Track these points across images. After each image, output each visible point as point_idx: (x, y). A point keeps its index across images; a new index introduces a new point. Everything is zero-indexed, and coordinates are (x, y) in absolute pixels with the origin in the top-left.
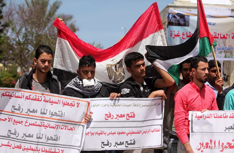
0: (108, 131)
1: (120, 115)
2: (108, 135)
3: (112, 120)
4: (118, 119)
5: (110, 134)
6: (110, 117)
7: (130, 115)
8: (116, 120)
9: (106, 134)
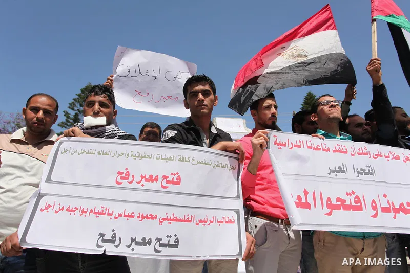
0: (117, 209)
1: (147, 177)
2: (116, 218)
3: (132, 186)
4: (143, 185)
5: (120, 215)
6: (127, 179)
7: (170, 179)
8: (139, 186)
9: (111, 215)
